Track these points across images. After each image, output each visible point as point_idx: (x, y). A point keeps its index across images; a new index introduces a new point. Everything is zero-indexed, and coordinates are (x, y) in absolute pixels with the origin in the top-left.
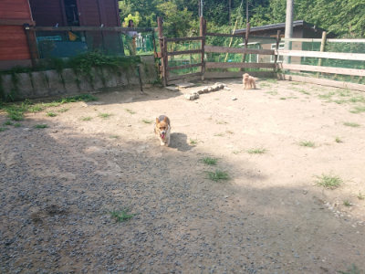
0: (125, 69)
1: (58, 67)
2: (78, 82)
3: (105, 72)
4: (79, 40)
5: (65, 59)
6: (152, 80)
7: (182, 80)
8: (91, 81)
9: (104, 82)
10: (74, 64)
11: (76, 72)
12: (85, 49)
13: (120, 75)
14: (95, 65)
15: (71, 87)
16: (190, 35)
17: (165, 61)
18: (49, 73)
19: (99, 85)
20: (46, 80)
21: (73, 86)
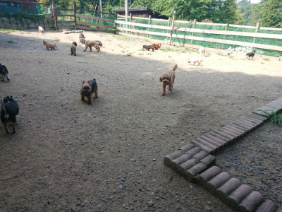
0: (38, 20)
1: (8, 16)
2: (17, 23)
3: (29, 21)
4: (16, 6)
5: (11, 13)
6: (51, 26)
7: (65, 27)
8: (23, 24)
9: (28, 25)
10: (15, 16)
11: (16, 19)
12: (19, 10)
13: (35, 22)
14: (24, 17)
15: (14, 25)
16: (70, 8)
17: (56, 19)
18: (5, 19)
19: (26, 26)
20: (4, 21)
21: (15, 25)
